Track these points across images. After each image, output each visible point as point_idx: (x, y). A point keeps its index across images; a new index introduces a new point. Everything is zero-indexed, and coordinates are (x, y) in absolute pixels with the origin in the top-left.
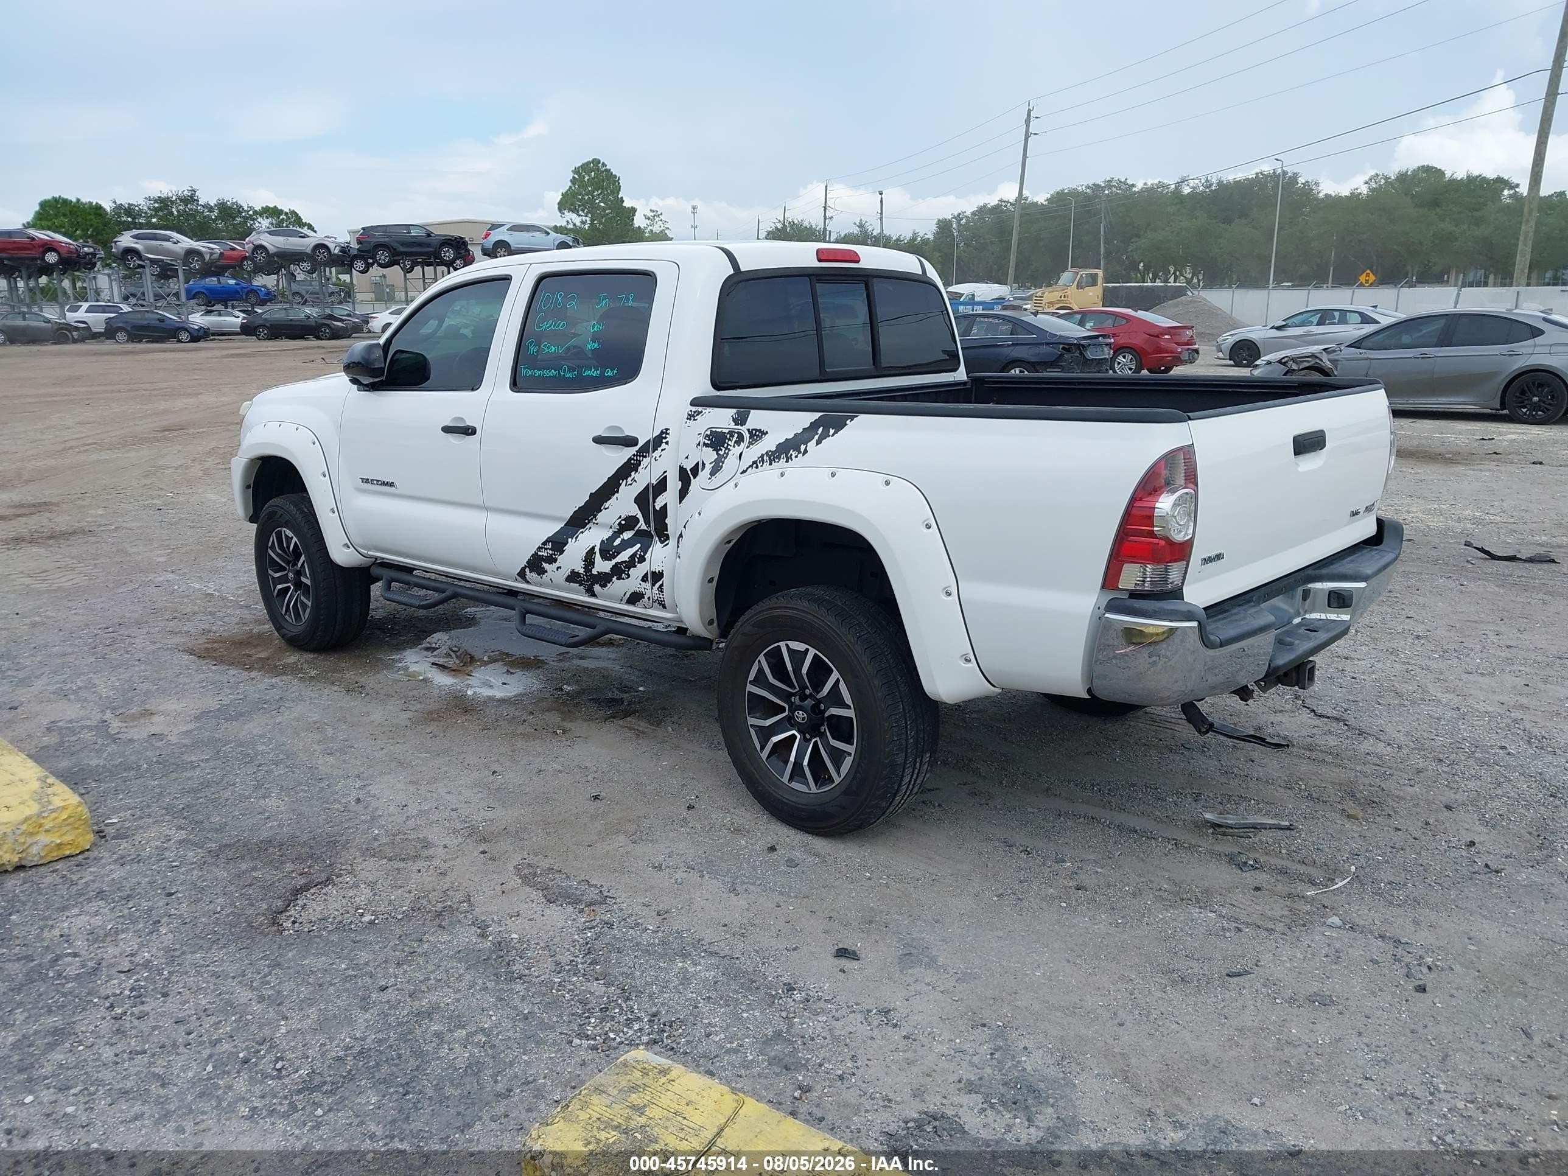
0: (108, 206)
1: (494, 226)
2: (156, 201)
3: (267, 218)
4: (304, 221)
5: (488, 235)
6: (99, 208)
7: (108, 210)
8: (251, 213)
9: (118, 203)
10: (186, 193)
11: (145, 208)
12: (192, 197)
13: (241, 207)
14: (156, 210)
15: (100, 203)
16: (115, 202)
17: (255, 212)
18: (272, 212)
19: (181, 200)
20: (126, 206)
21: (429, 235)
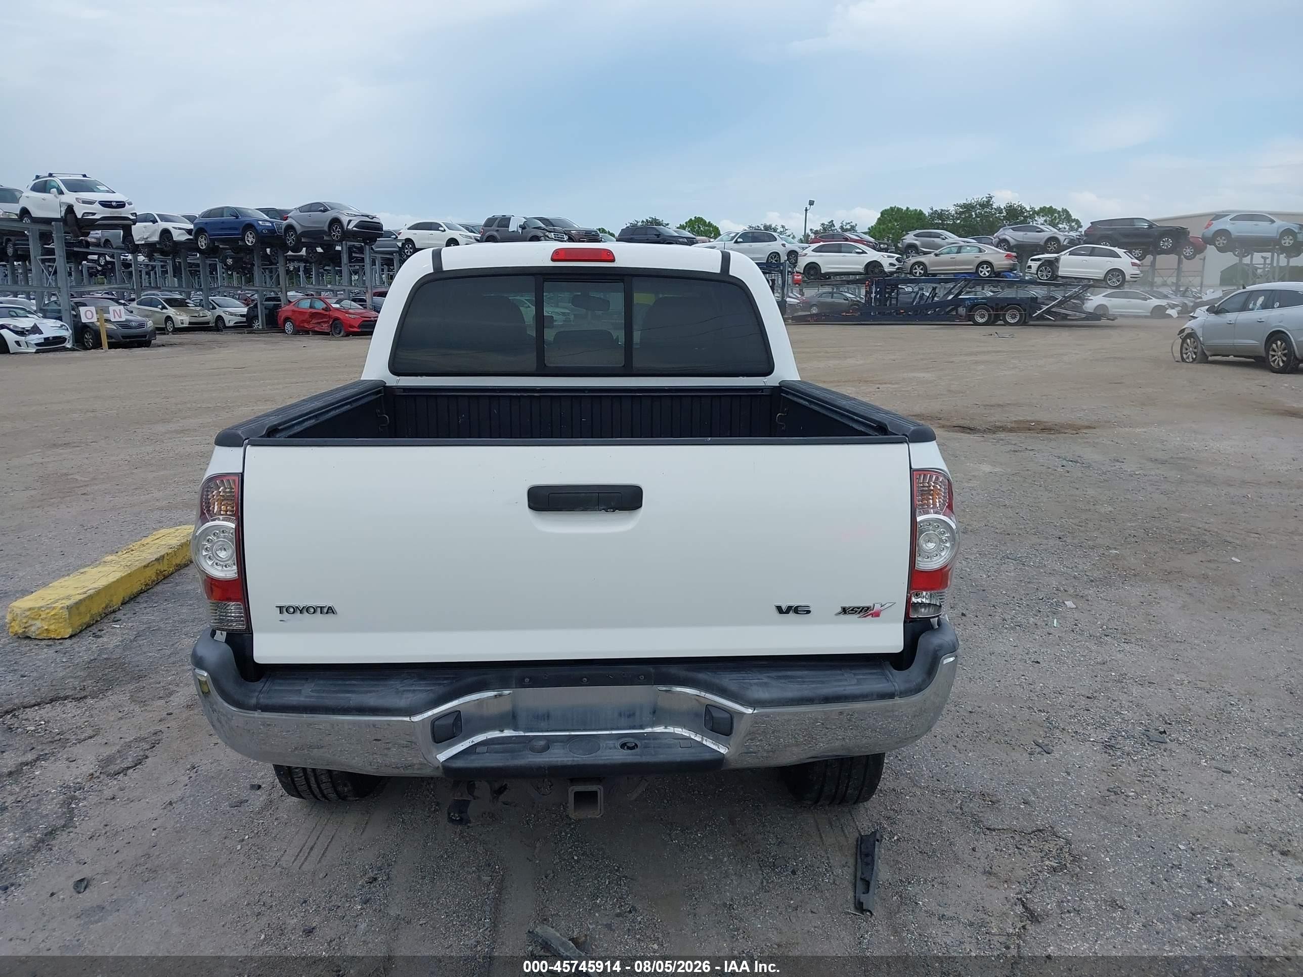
0: (926, 212)
1: (1218, 216)
2: (961, 207)
3: (1043, 216)
4: (1073, 218)
5: (1210, 225)
6: (921, 213)
7: (927, 215)
8: (1031, 213)
9: (934, 209)
10: (985, 199)
11: (953, 212)
12: (988, 202)
13: (1024, 208)
14: (961, 213)
15: (922, 210)
16: (932, 209)
17: (1035, 212)
18: (1047, 211)
19: (980, 205)
20: (939, 211)
21: (1150, 226)
